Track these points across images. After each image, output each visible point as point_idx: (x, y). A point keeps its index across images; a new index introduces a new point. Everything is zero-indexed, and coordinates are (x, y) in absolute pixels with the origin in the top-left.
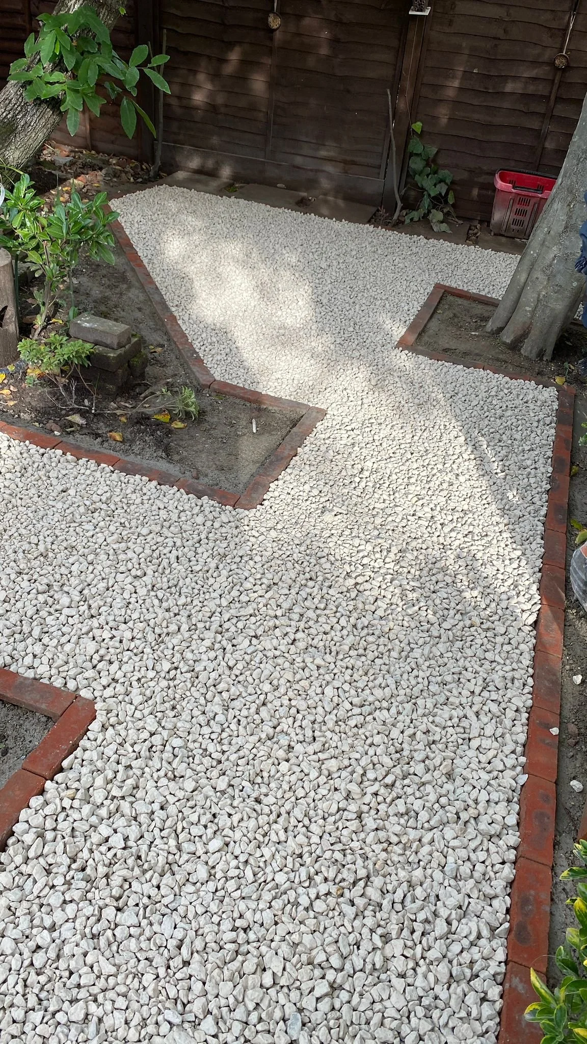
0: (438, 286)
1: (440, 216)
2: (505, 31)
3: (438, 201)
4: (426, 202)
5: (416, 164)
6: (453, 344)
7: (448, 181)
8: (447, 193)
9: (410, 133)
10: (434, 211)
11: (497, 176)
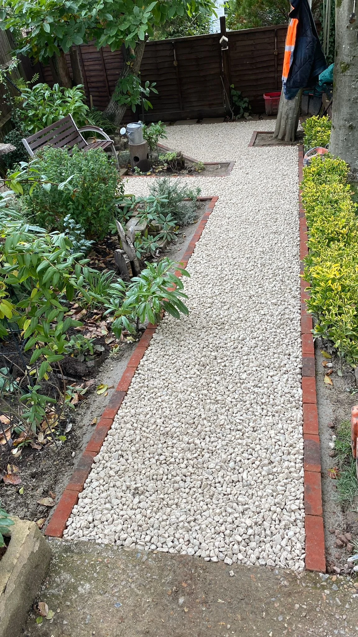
0: (254, 132)
1: (247, 114)
2: (255, 48)
3: (246, 109)
4: (242, 110)
5: (235, 99)
6: (264, 143)
7: (248, 101)
8: (248, 106)
9: (230, 89)
10: (245, 113)
11: (264, 95)
